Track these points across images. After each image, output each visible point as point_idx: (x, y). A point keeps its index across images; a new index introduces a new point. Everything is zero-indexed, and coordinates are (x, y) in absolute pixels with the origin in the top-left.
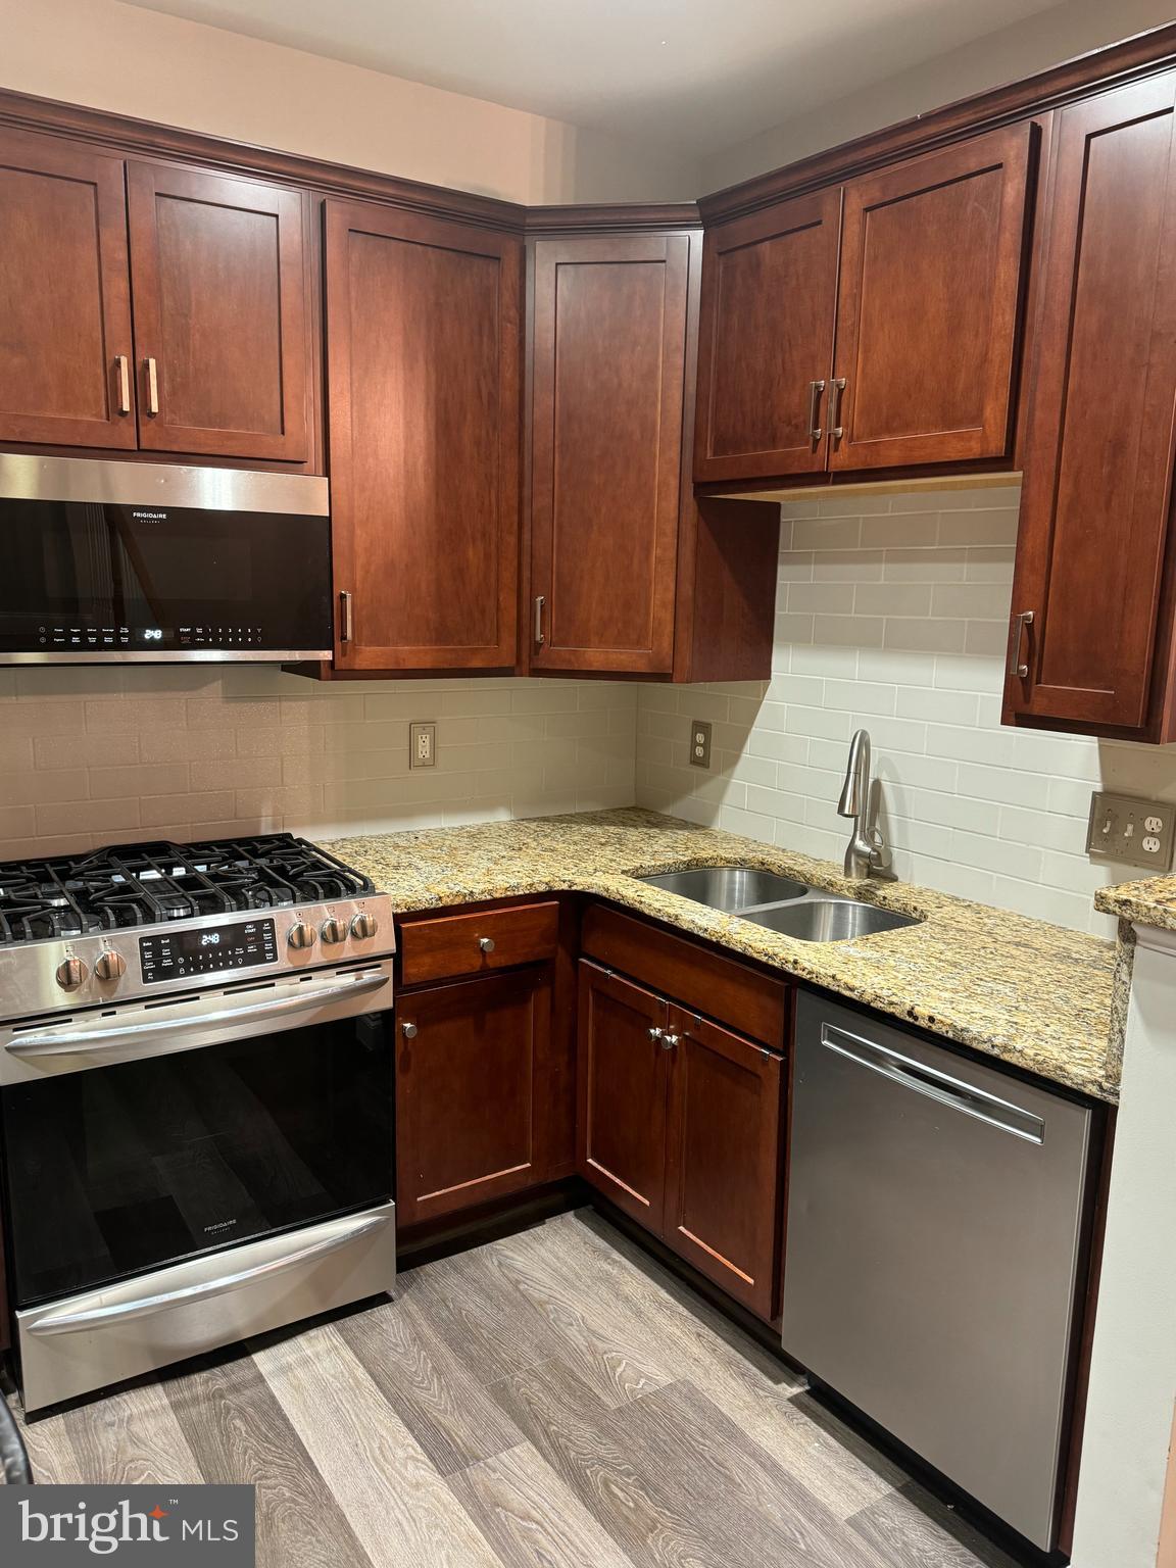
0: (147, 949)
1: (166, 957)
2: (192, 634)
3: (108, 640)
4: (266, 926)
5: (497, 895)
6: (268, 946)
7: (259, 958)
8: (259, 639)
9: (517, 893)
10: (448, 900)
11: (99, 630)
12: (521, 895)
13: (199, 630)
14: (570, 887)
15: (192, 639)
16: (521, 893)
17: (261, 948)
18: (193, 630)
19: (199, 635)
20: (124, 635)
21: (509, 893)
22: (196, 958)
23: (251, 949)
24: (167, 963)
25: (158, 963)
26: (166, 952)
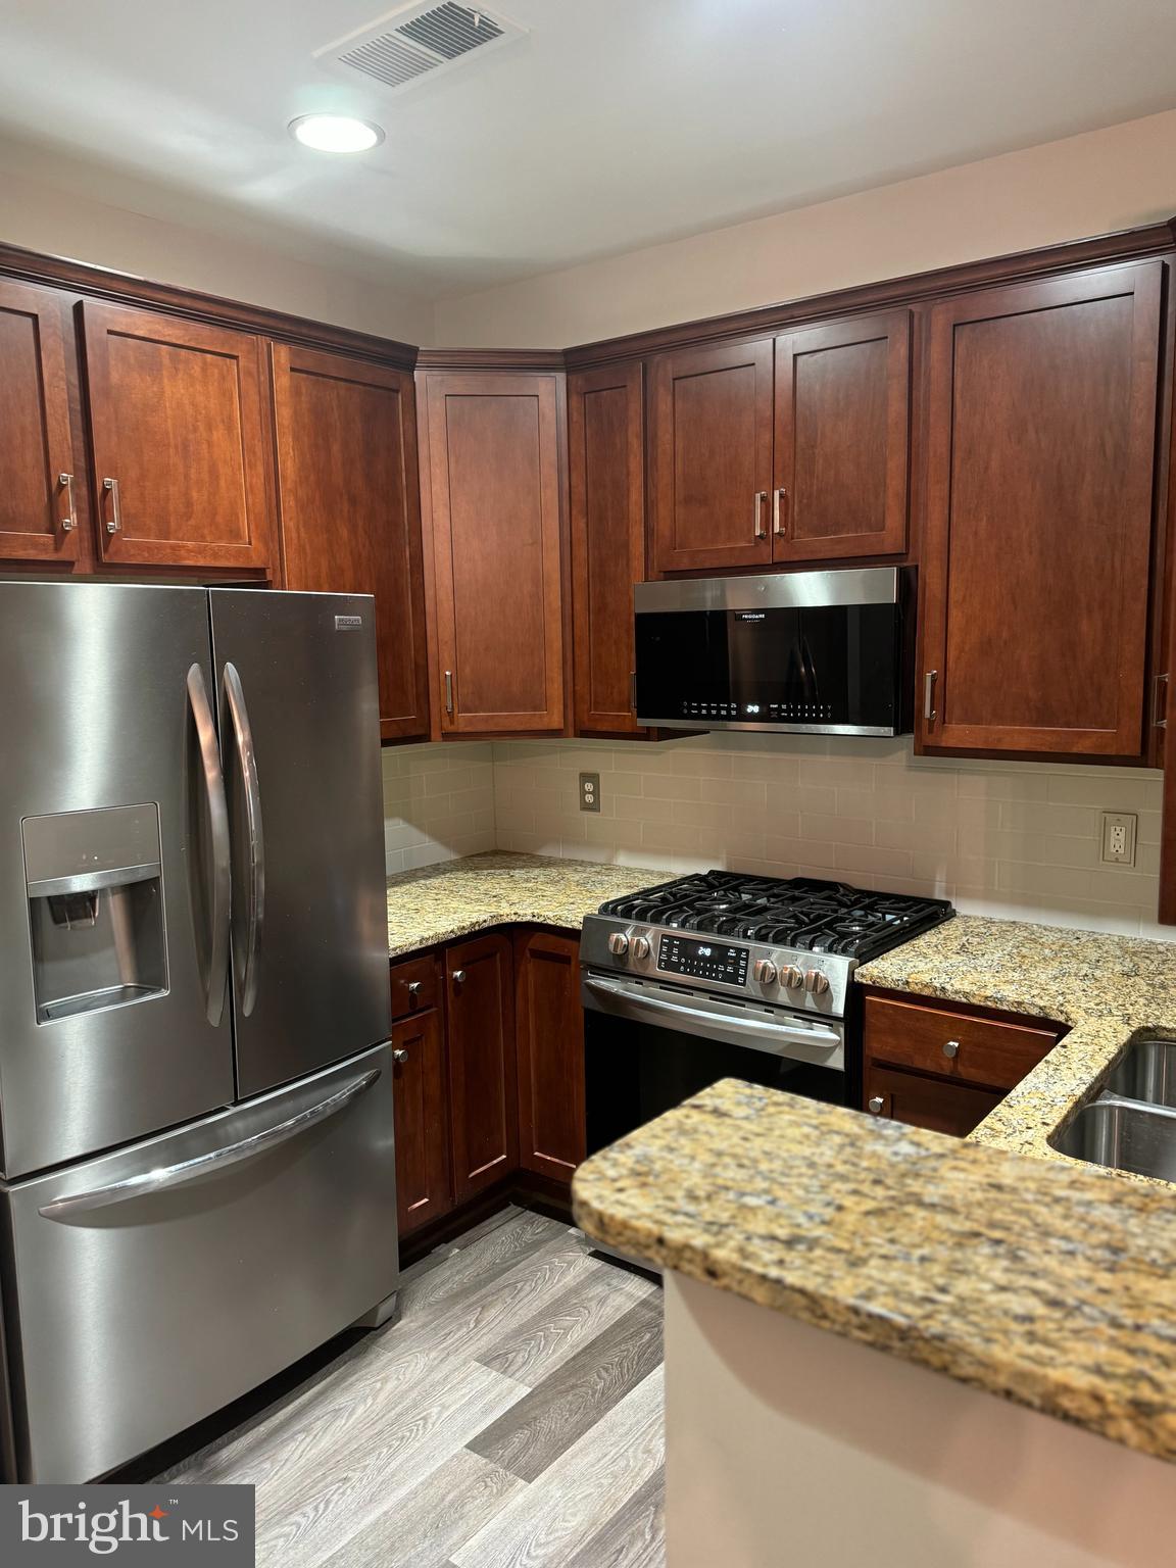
0: (665, 944)
1: (675, 955)
2: (779, 710)
3: (723, 712)
4: (743, 955)
5: (975, 1001)
6: (742, 972)
7: (732, 978)
8: (829, 715)
9: (1001, 1007)
10: (917, 988)
11: (718, 705)
12: (1005, 1011)
13: (784, 707)
14: (1067, 1021)
15: (779, 714)
16: (1006, 1008)
17: (736, 970)
18: (780, 706)
19: (784, 711)
20: (733, 709)
21: (989, 1003)
22: (692, 962)
23: (730, 969)
24: (674, 959)
25: (669, 957)
26: (675, 951)
